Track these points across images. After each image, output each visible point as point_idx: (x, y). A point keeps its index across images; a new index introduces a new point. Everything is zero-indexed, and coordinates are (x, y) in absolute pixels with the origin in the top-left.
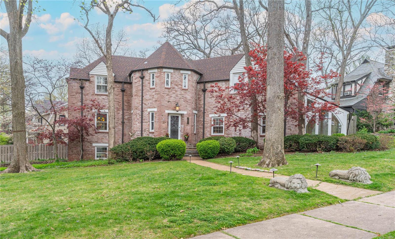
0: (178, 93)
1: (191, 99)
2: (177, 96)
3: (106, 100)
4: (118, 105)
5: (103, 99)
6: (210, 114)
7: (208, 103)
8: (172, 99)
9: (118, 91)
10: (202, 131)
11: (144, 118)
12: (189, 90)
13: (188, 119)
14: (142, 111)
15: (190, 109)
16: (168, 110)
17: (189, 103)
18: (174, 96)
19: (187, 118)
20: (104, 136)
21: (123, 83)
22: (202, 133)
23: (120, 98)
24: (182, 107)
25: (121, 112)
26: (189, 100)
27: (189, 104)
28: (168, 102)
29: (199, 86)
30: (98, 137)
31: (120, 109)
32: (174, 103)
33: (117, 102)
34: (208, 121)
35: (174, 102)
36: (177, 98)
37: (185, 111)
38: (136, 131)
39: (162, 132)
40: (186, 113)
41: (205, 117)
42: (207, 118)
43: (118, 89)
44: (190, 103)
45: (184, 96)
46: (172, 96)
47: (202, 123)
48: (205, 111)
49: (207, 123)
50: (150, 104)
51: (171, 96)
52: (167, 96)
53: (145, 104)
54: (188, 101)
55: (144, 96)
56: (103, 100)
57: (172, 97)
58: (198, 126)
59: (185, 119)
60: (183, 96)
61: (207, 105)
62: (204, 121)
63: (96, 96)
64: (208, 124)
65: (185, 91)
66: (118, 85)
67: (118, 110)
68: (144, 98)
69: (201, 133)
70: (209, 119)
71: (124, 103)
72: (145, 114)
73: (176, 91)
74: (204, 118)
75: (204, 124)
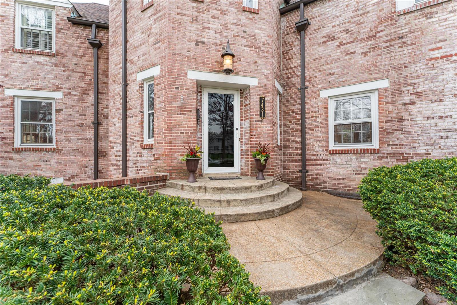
0: (231, 18)
1: (269, 41)
2: (225, 27)
3: (46, 67)
4: (84, 80)
5: (40, 63)
6: (324, 88)
7: (315, 59)
8: (209, 37)
9: (82, 45)
10: (299, 139)
11: (129, 103)
12: (262, 14)
13: (262, 101)
14: (126, 85)
15: (269, 71)
16: (197, 69)
17: (262, 54)
18: (215, 25)
19: (258, 100)
20: (43, 159)
21: (94, 26)
22: (299, 146)
23: (89, 63)
24: (243, 63)
25: (91, 99)
26: (264, 44)
27: (265, 57)
28: (198, 43)
29: (284, 22)
30: (24, 162)
31: (87, 92)
32: (218, 48)
33: (79, 74)
34: (317, 109)
35: (216, 45)
36: (225, 34)
37: (252, 77)
38: (115, 143)
39: (179, 142)
40: (257, 84)
41: (307, 100)
42: (313, 101)
43: (83, 41)
44: (266, 55)
45: (247, 30)
46: (210, 25)
47: (299, 116)
48: (307, 84)
49: (314, 115)
50: (142, 58)
51: (205, 25)
52: (192, 22)
53: (132, 62)
54: (259, 48)
55: (130, 40)
56: (38, 67)
57: (209, 28)
58: (285, 125)
59: (254, 102)
60: (243, 29)
61: (312, 66)
62: (303, 112)
63: (16, 54)
64: (319, 119)
65: (251, 16)
66: (82, 32)
67: (83, 92)
68: (128, 44)
69: (296, 146)
70: (320, 104)
71: (100, 76)
72: (133, 89)
73: (223, 12)
74: (303, 104)
75: (303, 118)
